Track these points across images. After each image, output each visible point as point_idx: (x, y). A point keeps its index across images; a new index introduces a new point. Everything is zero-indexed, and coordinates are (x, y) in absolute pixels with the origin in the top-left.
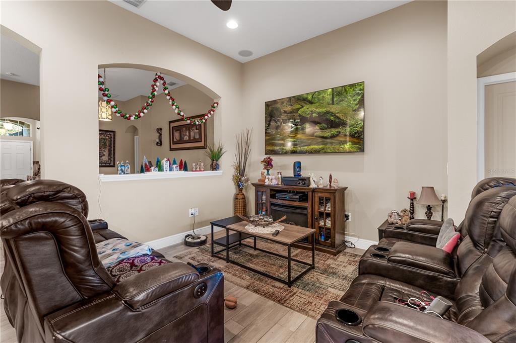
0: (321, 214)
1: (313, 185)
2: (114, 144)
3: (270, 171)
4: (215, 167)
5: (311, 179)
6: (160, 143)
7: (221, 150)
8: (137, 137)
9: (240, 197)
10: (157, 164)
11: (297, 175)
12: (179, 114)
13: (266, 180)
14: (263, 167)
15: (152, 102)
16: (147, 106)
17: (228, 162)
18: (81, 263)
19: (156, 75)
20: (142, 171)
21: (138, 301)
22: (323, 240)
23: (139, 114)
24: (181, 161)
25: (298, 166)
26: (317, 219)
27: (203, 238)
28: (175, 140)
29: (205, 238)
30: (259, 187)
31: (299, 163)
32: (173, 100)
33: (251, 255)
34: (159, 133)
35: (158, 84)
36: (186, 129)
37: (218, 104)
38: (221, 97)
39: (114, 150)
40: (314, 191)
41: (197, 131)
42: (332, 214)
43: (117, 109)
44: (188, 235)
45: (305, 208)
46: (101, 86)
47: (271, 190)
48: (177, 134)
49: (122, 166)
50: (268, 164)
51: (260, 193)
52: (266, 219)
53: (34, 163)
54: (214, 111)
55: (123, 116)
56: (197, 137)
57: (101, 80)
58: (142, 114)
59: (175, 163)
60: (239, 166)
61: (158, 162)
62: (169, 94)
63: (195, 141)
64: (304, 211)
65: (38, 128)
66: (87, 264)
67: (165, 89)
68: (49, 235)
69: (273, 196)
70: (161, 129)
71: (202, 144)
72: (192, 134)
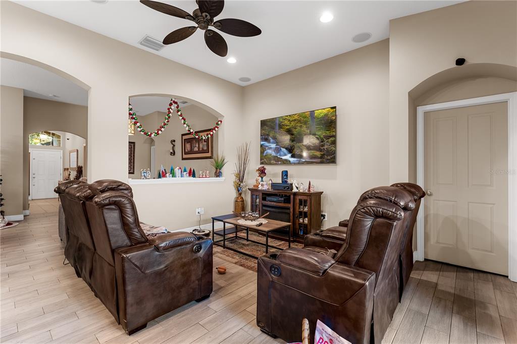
0: (301, 213)
1: (295, 190)
2: (134, 153)
3: (264, 178)
4: (218, 174)
5: (293, 185)
6: (173, 153)
7: (224, 160)
8: (154, 147)
9: (240, 200)
10: (171, 172)
11: (284, 182)
12: (189, 131)
13: (260, 186)
14: (258, 175)
15: (168, 122)
16: (164, 125)
17: (230, 170)
18: (132, 224)
19: (172, 100)
20: (159, 177)
21: (161, 247)
22: (302, 234)
23: (158, 132)
24: (191, 169)
25: (285, 174)
26: (297, 217)
27: (207, 232)
28: (186, 151)
29: (209, 232)
30: (254, 191)
31: (287, 172)
32: (185, 120)
33: (243, 244)
34: (172, 144)
35: (172, 107)
36: (196, 142)
37: (221, 122)
38: (223, 116)
39: (134, 159)
40: (295, 194)
41: (206, 143)
42: (309, 213)
43: (142, 129)
44: (195, 230)
45: (289, 209)
46: (130, 112)
47: (263, 194)
48: (188, 146)
49: (145, 172)
50: (262, 172)
51: (254, 197)
52: (254, 215)
53: (65, 169)
54: (218, 128)
55: (146, 134)
56: (205, 148)
57: (131, 107)
58: (160, 132)
59: (185, 171)
60: (239, 174)
61: (172, 170)
62: (181, 115)
63: (203, 152)
64: (287, 211)
65: (68, 139)
66: (135, 225)
67: (178, 111)
68: (117, 208)
69: (264, 199)
70: (174, 141)
71: (209, 155)
72: (201, 146)
